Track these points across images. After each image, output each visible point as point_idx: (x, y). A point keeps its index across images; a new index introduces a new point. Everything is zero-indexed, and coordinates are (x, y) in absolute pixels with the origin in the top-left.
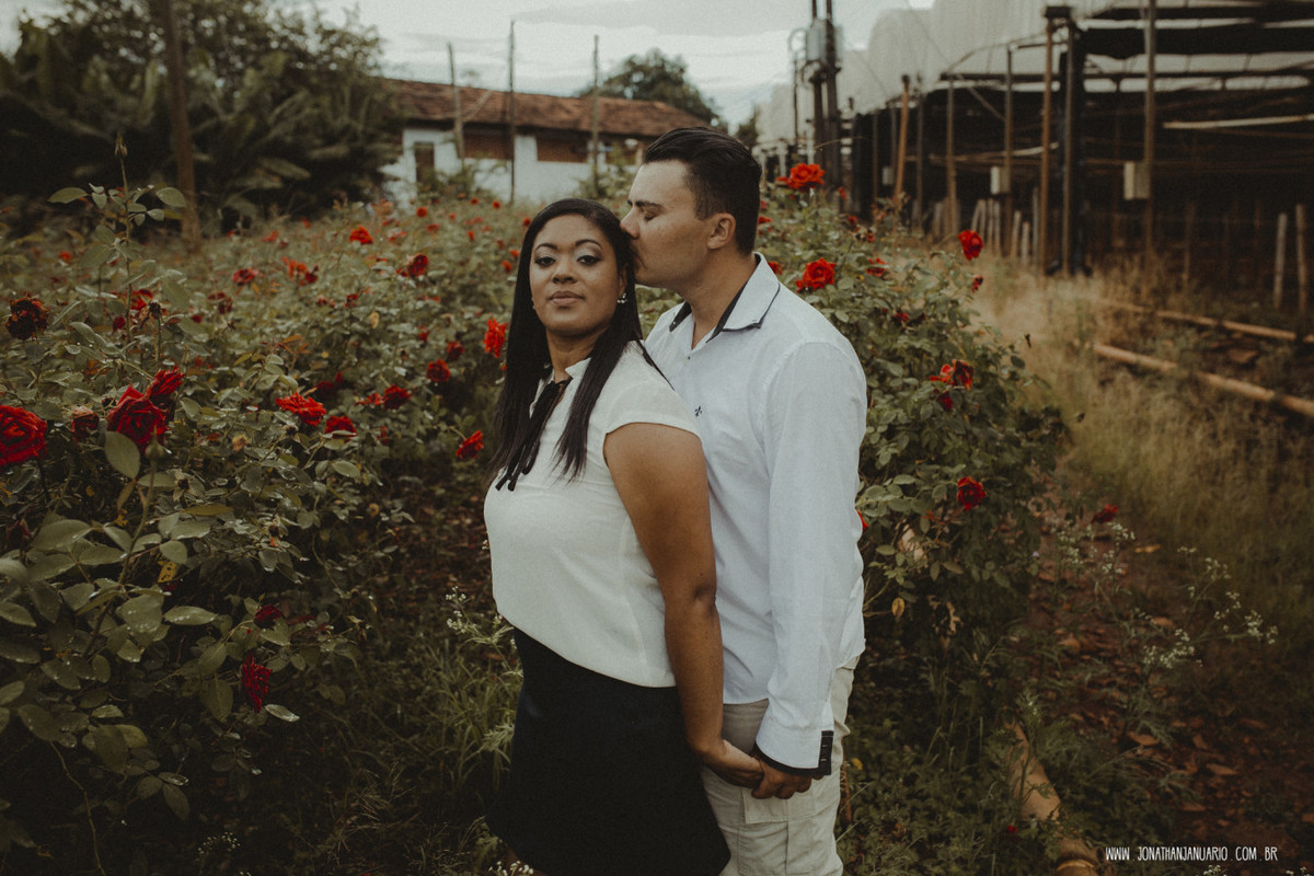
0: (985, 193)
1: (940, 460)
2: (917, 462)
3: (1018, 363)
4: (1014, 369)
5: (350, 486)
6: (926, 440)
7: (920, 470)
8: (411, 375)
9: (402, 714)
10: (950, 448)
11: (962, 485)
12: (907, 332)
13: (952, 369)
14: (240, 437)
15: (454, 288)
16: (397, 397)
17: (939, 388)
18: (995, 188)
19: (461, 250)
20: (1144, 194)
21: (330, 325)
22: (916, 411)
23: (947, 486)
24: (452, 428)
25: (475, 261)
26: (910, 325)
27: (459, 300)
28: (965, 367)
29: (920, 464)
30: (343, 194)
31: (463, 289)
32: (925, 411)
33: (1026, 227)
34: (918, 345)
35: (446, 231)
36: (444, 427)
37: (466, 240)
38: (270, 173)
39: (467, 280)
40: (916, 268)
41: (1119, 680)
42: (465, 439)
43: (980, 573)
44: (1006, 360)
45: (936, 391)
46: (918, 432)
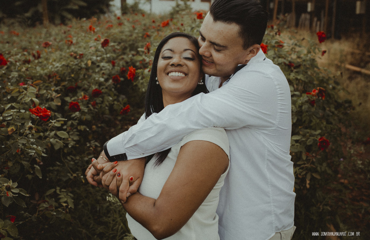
0: (305, 11)
1: (310, 128)
2: (300, 127)
3: (337, 83)
4: (334, 85)
5: (76, 131)
6: (304, 119)
7: (301, 131)
8: (107, 80)
9: (99, 210)
10: (315, 123)
11: (320, 140)
12: (294, 72)
13: (317, 91)
14: (11, 128)
15: (127, 45)
16: (97, 93)
17: (310, 98)
18: (309, 9)
19: (130, 31)
20: (363, 12)
21: (73, 65)
22: (300, 107)
23: (313, 139)
24: (119, 103)
25: (135, 35)
26: (295, 68)
27: (128, 50)
28: (323, 90)
29: (301, 128)
30: (98, 11)
31: (130, 45)
32: (305, 107)
33: (318, 23)
34: (299, 77)
35: (124, 25)
36: (116, 103)
37: (131, 28)
38: (75, 4)
39: (131, 43)
40: (296, 45)
41: (364, 198)
42: (123, 108)
43: (321, 168)
44: (331, 82)
45: (309, 99)
46: (301, 116)
